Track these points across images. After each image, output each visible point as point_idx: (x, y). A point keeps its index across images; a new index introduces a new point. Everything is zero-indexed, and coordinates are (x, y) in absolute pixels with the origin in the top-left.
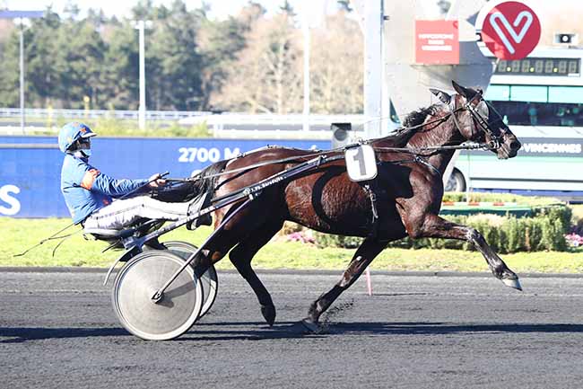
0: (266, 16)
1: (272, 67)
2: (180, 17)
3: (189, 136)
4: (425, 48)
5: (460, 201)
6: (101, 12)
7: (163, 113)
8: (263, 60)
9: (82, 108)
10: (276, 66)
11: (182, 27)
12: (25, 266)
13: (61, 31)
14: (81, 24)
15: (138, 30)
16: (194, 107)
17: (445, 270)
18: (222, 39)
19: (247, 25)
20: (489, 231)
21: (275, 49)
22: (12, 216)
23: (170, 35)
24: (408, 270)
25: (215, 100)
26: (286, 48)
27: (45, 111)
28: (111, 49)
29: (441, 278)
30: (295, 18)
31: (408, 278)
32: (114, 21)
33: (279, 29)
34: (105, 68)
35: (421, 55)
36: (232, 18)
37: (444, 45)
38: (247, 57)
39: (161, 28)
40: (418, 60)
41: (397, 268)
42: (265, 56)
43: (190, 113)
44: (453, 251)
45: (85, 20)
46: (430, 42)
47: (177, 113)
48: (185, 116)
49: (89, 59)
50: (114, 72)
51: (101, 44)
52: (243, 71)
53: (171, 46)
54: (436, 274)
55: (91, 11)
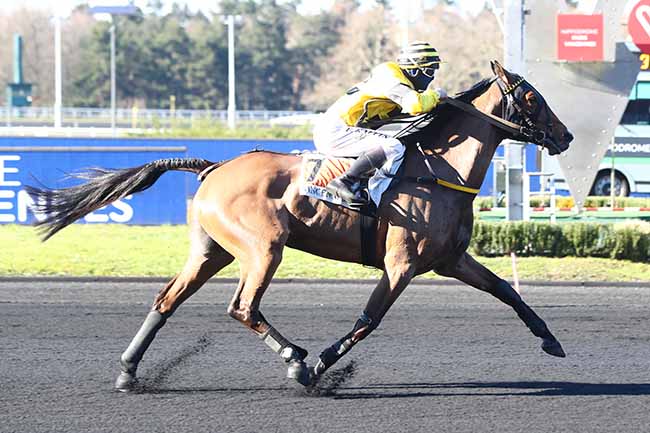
0: (361, 10)
1: (368, 64)
2: (270, 11)
3: (290, 138)
4: (568, 44)
5: (602, 206)
6: (186, 7)
7: (251, 113)
8: (358, 56)
9: (168, 107)
10: (372, 63)
11: (272, 22)
12: (148, 276)
13: (144, 27)
14: (164, 20)
15: (227, 26)
16: (284, 106)
17: (593, 280)
18: (314, 34)
19: (342, 18)
20: (638, 237)
21: (371, 45)
22: (125, 223)
23: (259, 30)
24: (553, 280)
25: (306, 99)
26: (383, 43)
27: (128, 110)
28: (198, 46)
29: (589, 288)
30: (392, 12)
31: (553, 288)
32: (200, 16)
33: (374, 23)
34: (191, 66)
35: (563, 52)
36: (324, 12)
37: (588, 40)
38: (341, 53)
39: (249, 23)
40: (560, 57)
41: (542, 278)
42: (361, 52)
43: (280, 113)
44: (599, 259)
45: (169, 15)
46: (574, 38)
47: (266, 113)
48: (276, 116)
49: (175, 56)
50: (201, 70)
51: (186, 40)
52: (337, 67)
53: (261, 42)
54: (583, 284)
55: (176, 6)
